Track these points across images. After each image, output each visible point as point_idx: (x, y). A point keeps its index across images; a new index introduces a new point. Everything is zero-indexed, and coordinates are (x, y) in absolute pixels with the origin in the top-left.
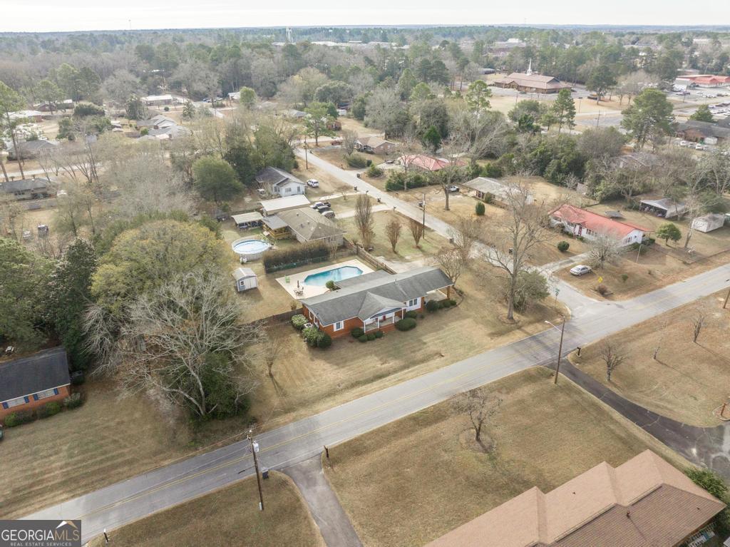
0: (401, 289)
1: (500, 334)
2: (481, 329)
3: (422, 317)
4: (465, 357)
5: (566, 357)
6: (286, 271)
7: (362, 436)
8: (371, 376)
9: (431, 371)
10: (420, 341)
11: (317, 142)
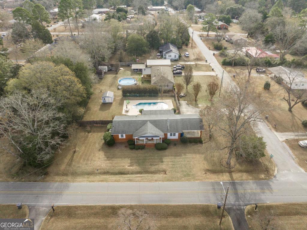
0: (168, 125)
1: (214, 172)
2: (204, 164)
3: (175, 145)
4: (178, 179)
5: (245, 207)
6: (133, 98)
7: (79, 206)
8: (117, 171)
9: (151, 181)
10: (161, 159)
11: (208, 34)
